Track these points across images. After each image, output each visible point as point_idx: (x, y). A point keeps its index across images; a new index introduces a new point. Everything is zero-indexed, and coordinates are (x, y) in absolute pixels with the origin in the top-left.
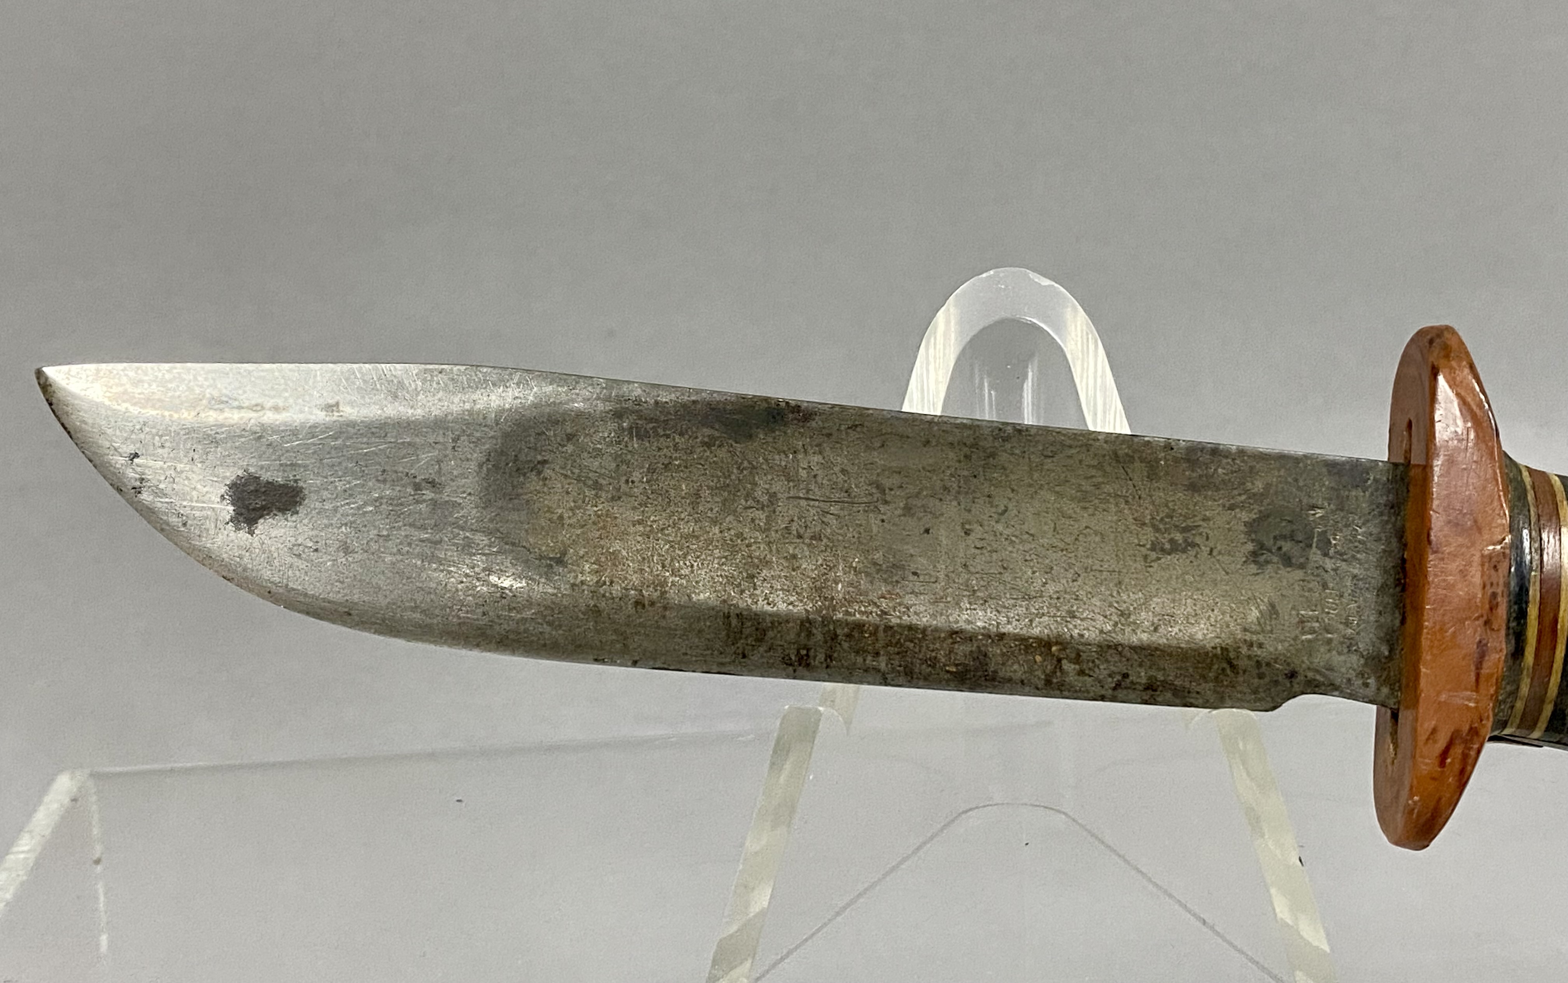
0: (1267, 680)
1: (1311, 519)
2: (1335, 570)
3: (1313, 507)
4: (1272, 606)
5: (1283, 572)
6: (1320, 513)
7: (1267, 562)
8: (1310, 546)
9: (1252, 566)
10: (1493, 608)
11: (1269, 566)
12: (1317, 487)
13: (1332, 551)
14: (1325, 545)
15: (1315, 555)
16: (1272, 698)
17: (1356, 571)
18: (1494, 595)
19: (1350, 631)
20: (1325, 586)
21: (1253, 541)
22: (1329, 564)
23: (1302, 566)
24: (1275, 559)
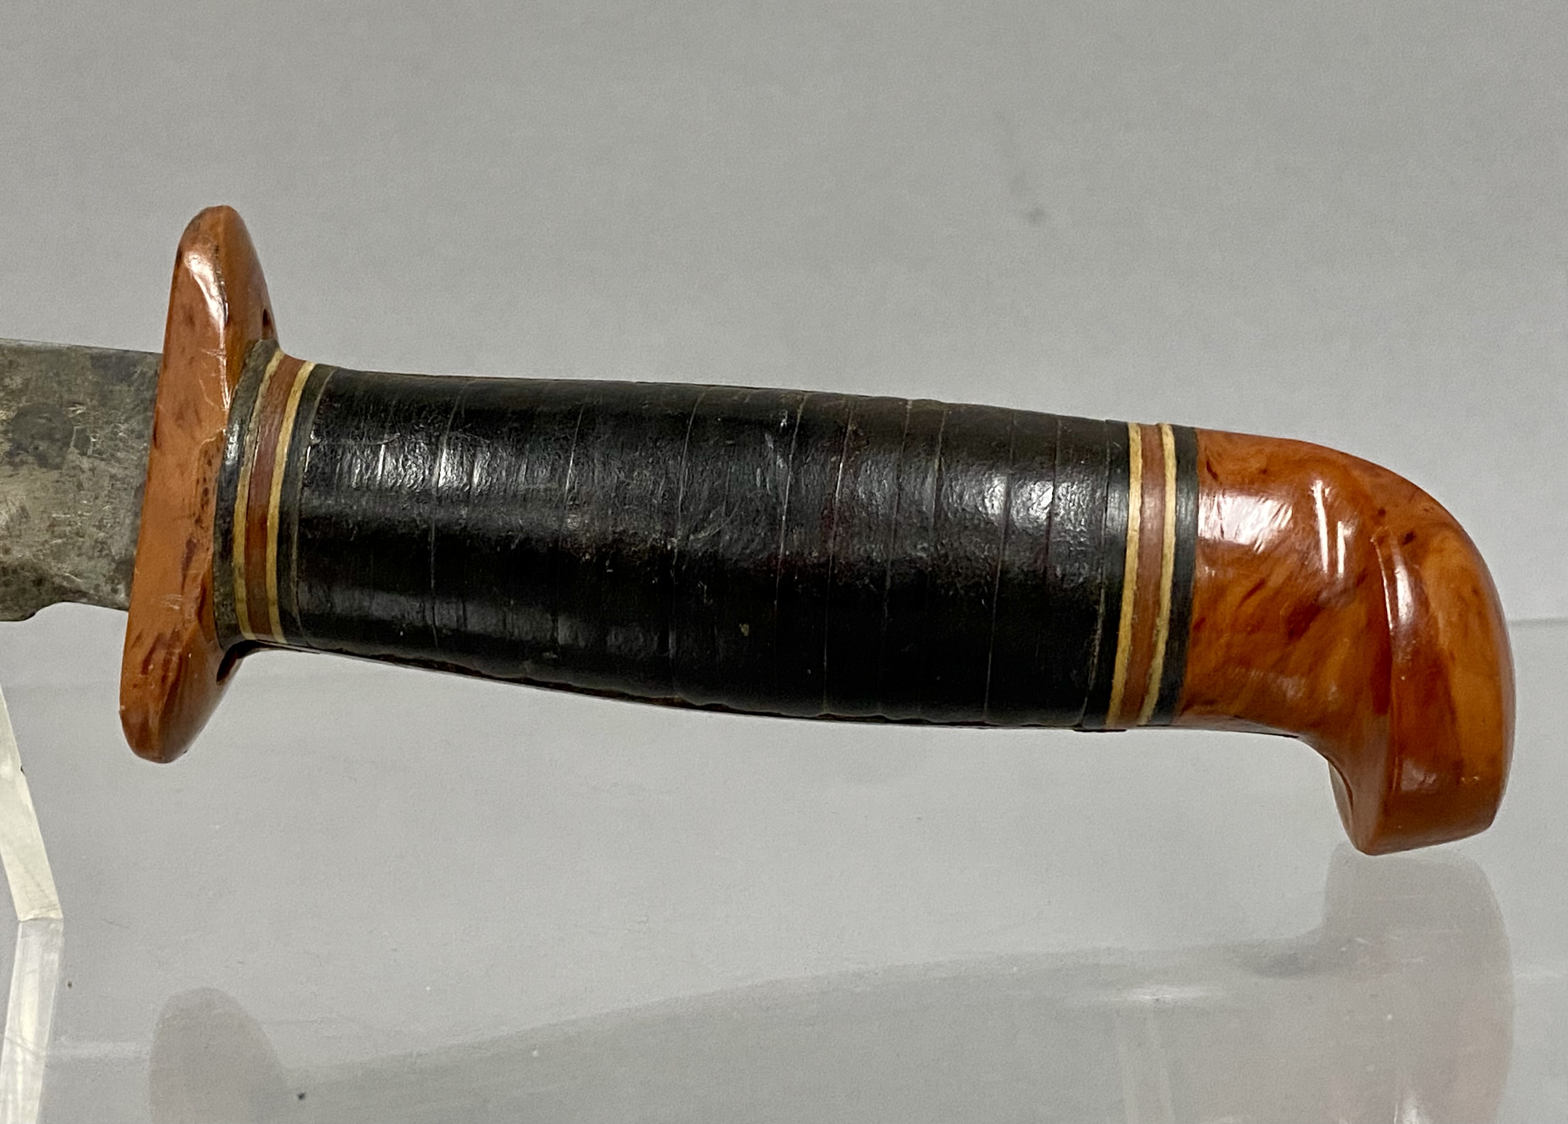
0: (14, 588)
1: (71, 416)
2: (92, 470)
3: (74, 404)
4: (23, 509)
5: (39, 472)
6: (80, 410)
7: (23, 463)
8: (67, 445)
9: (8, 467)
10: (204, 504)
11: (24, 467)
12: (79, 381)
13: (90, 452)
14: (83, 445)
15: (73, 454)
16: (20, 607)
17: (113, 471)
18: (206, 491)
19: (102, 534)
20: (80, 486)
21: (9, 440)
22: (86, 463)
23: (58, 467)
24: (30, 459)
